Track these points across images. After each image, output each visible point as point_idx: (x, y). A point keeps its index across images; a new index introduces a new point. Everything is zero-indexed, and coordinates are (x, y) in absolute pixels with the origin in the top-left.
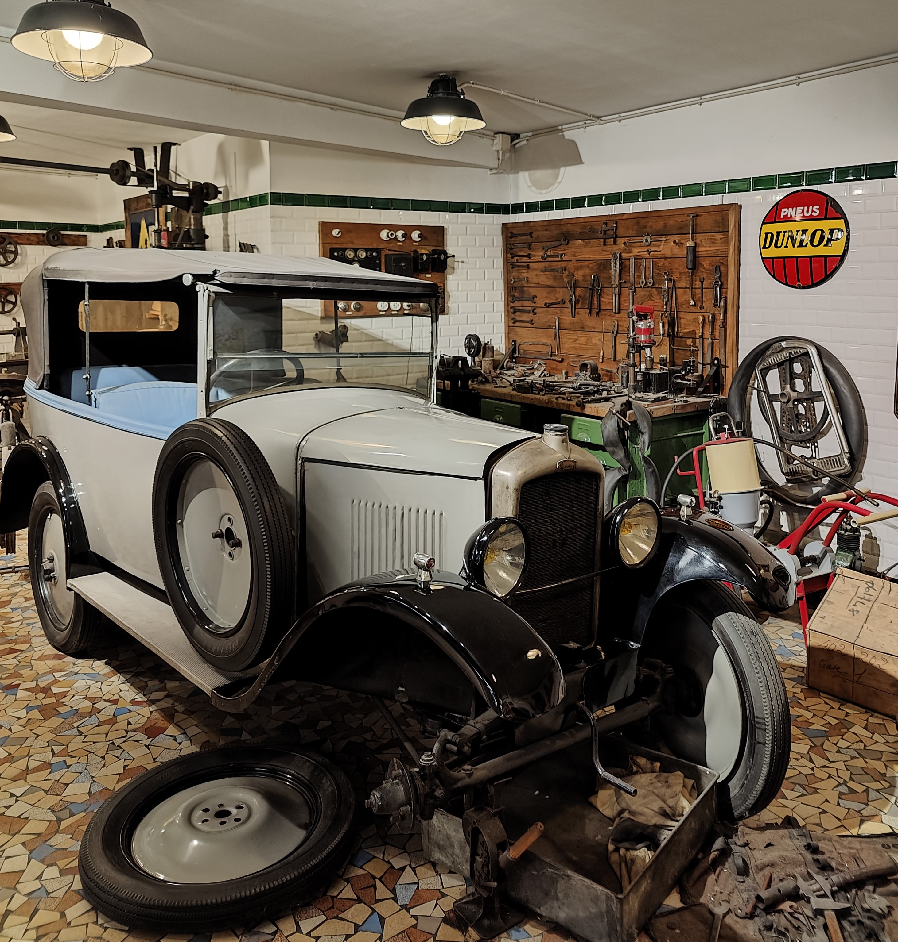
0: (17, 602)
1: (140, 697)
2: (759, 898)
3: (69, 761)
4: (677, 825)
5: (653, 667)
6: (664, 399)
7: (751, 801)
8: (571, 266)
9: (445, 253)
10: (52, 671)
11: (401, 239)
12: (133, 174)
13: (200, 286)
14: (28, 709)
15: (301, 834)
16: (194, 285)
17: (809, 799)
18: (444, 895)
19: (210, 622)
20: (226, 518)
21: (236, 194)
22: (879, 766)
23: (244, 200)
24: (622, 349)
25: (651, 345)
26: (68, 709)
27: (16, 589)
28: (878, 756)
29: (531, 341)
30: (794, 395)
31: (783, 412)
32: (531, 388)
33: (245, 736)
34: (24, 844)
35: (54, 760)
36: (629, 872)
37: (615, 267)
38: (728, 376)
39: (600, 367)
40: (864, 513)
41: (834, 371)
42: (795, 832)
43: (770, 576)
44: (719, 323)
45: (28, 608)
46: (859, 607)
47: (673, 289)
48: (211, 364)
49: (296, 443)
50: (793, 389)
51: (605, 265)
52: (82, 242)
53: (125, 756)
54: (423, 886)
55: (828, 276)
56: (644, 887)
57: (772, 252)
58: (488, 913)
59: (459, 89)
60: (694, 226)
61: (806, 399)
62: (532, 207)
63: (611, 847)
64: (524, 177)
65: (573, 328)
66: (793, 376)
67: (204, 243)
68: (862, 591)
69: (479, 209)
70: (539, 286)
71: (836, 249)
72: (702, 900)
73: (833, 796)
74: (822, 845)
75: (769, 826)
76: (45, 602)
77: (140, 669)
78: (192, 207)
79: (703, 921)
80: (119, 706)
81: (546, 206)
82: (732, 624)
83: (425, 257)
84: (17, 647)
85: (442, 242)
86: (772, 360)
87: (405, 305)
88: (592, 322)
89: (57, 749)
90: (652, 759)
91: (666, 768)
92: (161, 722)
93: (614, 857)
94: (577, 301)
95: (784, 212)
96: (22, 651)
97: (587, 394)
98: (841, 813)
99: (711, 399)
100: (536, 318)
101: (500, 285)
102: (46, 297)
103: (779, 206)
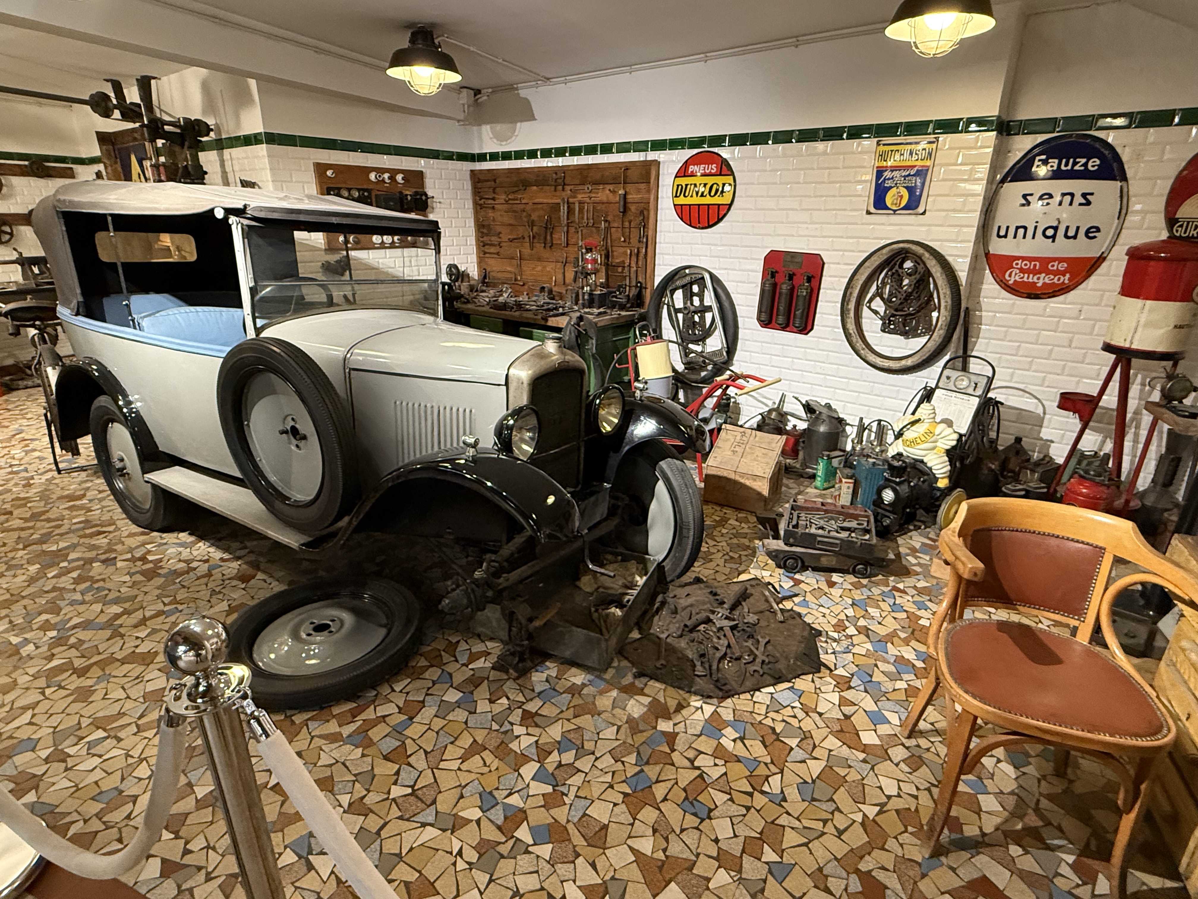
0: (90, 494)
1: (226, 556)
2: (686, 626)
3: (180, 607)
4: (635, 592)
5: (616, 498)
6: (605, 313)
7: (679, 570)
8: (528, 208)
9: (426, 195)
10: (143, 544)
11: (387, 181)
12: (115, 107)
13: (232, 219)
14: (131, 575)
15: (383, 632)
16: (226, 219)
17: (709, 565)
18: (489, 654)
19: (289, 499)
20: (289, 418)
21: (228, 133)
22: (746, 542)
23: (238, 138)
24: (570, 275)
25: (596, 272)
26: (166, 571)
27: (89, 484)
28: (745, 536)
29: (498, 269)
30: (692, 308)
31: (684, 320)
32: (504, 306)
33: (321, 573)
34: (159, 670)
35: (166, 608)
36: (605, 622)
37: (564, 209)
38: (648, 295)
39: (554, 289)
40: (741, 388)
41: (720, 291)
42: (702, 585)
43: (693, 433)
44: (642, 255)
45: (104, 499)
46: (737, 449)
47: (608, 229)
48: (253, 291)
49: (342, 356)
50: (692, 304)
51: (556, 208)
52: (69, 174)
53: (226, 597)
54: (473, 650)
55: (720, 220)
56: (619, 630)
57: (682, 200)
58: (522, 660)
59: (436, 41)
60: (625, 177)
61: (700, 312)
62: (494, 157)
63: (593, 609)
64: (486, 129)
65: (531, 258)
66: (692, 294)
67: (204, 179)
68: (738, 438)
69: (450, 156)
70: (503, 224)
71: (726, 200)
72: (652, 631)
73: (721, 562)
74: (719, 591)
75: (686, 584)
76: (122, 492)
77: (219, 536)
78: (187, 143)
79: (655, 643)
80: (211, 563)
81: (506, 156)
82: (669, 466)
83: (409, 198)
84: (104, 529)
85: (422, 185)
86: (679, 283)
87: (396, 238)
88: (546, 254)
89: (166, 600)
90: (616, 554)
91: (625, 559)
92: (250, 571)
93: (595, 615)
94: (534, 237)
95: (691, 168)
96: (110, 532)
97: (549, 310)
98: (727, 571)
99: (635, 313)
100: (502, 251)
101: (471, 223)
102: (64, 228)
103: (686, 164)
